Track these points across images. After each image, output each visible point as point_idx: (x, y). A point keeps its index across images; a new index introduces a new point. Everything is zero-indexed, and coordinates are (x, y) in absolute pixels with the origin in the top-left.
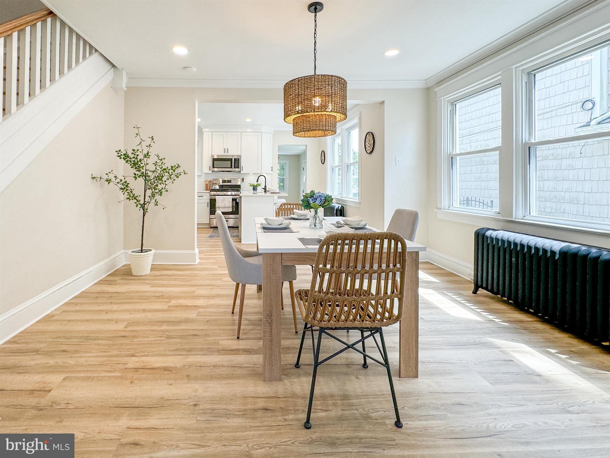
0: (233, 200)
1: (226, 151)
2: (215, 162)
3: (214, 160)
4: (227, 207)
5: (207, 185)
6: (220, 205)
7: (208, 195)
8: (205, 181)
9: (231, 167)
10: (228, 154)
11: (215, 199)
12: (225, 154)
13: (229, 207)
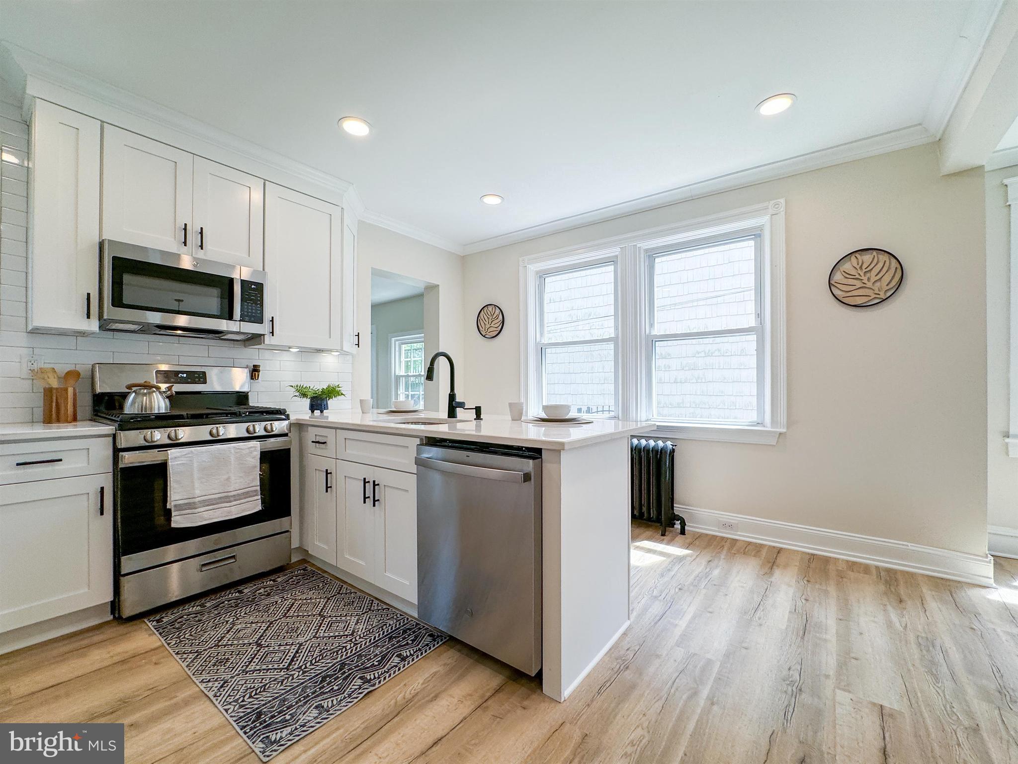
1: (193, 239)
2: (127, 277)
4: (237, 497)
7: (98, 448)
9: (227, 315)
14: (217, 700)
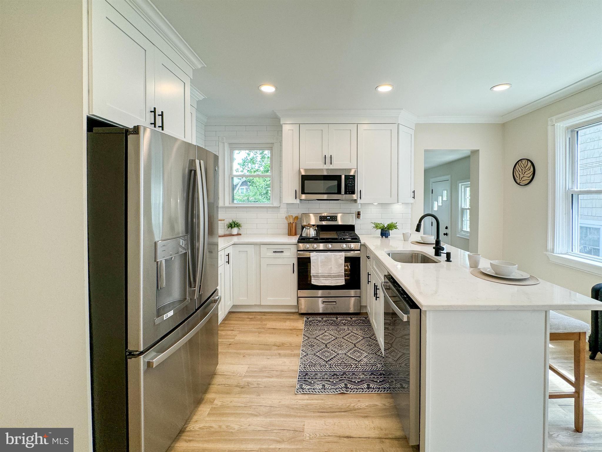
0: (347, 259)
1: (328, 160)
2: (306, 182)
3: (305, 178)
4: (335, 277)
5: (290, 225)
6: (320, 271)
7: (294, 249)
8: (286, 218)
9: (339, 192)
10: (331, 167)
11: (309, 258)
12: (326, 167)
13: (339, 276)
14: (301, 360)
